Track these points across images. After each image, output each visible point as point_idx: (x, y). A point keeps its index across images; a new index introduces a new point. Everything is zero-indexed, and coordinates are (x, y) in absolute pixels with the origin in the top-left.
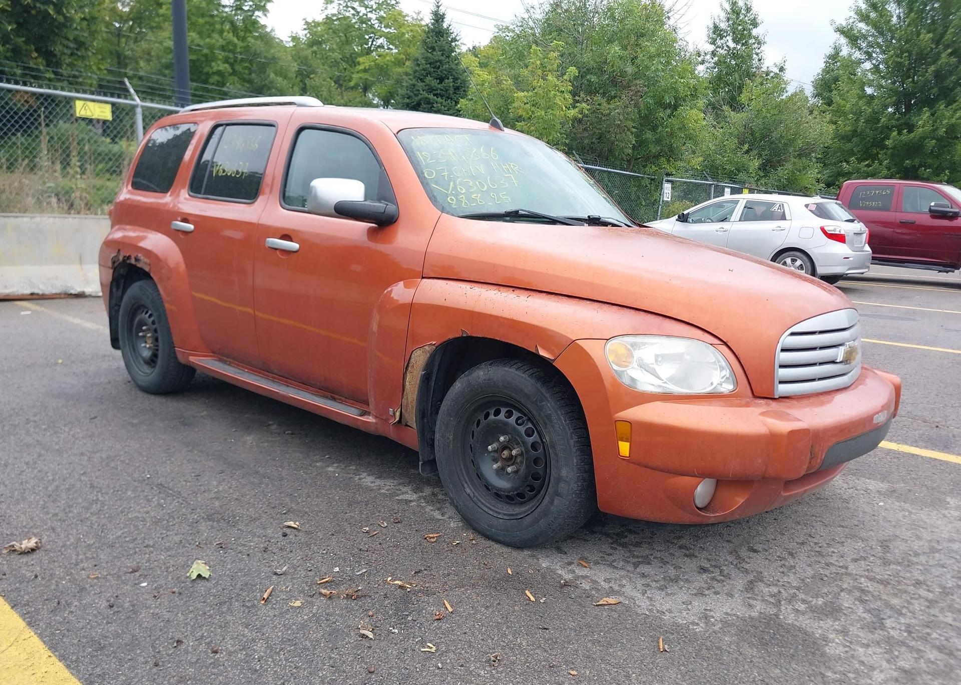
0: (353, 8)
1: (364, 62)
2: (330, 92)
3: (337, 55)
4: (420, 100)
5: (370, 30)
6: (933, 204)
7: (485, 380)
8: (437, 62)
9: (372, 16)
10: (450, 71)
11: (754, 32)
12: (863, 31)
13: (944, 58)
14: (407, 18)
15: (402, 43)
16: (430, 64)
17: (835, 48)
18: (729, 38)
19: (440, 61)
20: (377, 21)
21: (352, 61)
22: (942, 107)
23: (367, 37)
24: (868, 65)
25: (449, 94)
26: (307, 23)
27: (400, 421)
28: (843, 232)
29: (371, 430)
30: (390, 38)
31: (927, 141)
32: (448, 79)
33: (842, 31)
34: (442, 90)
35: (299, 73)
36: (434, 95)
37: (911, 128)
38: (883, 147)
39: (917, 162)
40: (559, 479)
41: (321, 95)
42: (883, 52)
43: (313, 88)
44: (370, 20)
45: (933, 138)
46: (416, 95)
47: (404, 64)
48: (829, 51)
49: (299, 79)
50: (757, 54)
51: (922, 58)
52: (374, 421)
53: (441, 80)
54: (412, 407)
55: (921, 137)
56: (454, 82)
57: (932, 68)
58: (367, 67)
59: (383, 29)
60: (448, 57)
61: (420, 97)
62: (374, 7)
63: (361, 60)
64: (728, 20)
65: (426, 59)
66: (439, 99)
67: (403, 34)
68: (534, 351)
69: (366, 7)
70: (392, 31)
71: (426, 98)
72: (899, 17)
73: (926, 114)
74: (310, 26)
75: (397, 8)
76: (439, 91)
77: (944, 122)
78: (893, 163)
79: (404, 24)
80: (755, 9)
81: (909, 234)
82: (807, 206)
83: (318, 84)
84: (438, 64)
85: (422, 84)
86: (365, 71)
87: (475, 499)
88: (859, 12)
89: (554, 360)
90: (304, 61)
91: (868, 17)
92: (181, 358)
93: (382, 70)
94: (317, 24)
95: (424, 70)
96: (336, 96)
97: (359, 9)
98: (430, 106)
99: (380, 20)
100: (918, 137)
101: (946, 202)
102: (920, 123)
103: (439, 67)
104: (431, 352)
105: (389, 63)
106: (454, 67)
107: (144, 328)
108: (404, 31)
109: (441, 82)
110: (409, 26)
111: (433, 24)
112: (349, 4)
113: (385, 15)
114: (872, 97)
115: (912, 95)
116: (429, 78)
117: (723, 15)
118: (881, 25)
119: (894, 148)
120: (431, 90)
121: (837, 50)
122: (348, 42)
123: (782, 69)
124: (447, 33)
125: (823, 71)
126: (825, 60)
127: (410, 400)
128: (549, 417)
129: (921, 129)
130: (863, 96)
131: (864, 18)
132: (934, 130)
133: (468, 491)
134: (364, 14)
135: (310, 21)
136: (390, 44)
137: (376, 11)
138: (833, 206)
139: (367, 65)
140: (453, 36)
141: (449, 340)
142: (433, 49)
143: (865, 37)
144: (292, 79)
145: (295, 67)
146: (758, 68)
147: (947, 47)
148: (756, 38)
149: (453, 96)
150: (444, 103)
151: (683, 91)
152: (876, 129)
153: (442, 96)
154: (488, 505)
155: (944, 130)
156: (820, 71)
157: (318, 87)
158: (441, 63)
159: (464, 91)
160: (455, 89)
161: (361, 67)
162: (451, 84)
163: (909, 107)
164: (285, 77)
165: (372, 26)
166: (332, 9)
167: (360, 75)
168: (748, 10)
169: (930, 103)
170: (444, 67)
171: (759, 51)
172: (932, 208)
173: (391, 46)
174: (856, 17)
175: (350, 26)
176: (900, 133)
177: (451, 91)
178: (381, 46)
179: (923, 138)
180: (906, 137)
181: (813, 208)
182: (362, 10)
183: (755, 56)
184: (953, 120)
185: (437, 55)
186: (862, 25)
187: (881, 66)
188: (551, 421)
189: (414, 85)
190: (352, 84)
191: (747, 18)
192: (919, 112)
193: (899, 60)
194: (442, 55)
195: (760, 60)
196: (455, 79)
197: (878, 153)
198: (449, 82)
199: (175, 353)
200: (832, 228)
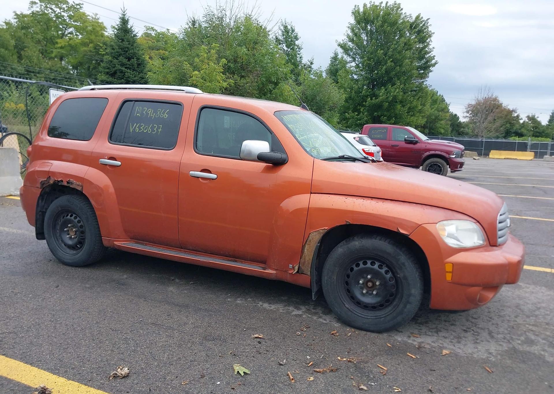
0: (51, 9)
1: (61, 42)
2: (38, 59)
3: (40, 37)
4: (116, 70)
5: (64, 23)
6: (406, 137)
7: (360, 246)
8: (125, 48)
9: (65, 14)
10: (134, 54)
11: (297, 42)
12: (351, 46)
13: (389, 63)
14: (88, 17)
15: (87, 32)
16: (121, 49)
17: (335, 54)
18: (284, 45)
19: (128, 48)
20: (68, 18)
21: (52, 41)
22: (390, 86)
23: (61, 27)
24: (353, 64)
25: (134, 68)
26: (16, 14)
27: (298, 272)
28: (372, 152)
29: (273, 277)
30: (77, 29)
31: (384, 103)
32: (134, 59)
33: (341, 46)
34: (129, 65)
35: (16, 47)
36: (126, 68)
37: (376, 96)
38: (363, 106)
39: (380, 113)
40: (410, 295)
41: (33, 62)
42: (361, 58)
43: (27, 57)
44: (63, 16)
45: (387, 102)
46: (114, 67)
47: (88, 45)
48: (333, 55)
49: (16, 51)
50: (299, 54)
51: (379, 63)
52: (275, 272)
53: (129, 59)
54: (308, 263)
55: (381, 101)
56: (137, 61)
57: (384, 68)
58: (63, 46)
59: (73, 23)
60: (132, 45)
61: (116, 68)
62: (66, 9)
63: (59, 41)
64: (283, 35)
65: (119, 46)
66: (129, 71)
67: (87, 27)
68: (396, 231)
69: (60, 9)
70: (78, 24)
71: (120, 69)
72: (367, 41)
73: (383, 90)
74: (20, 17)
75: (81, 11)
76: (128, 66)
77: (391, 94)
78: (369, 114)
79: (87, 21)
80: (296, 31)
81: (392, 151)
82: (354, 138)
83: (30, 55)
84: (127, 49)
85: (116, 61)
86: (62, 48)
87: (351, 310)
88: (348, 36)
89: (409, 235)
90: (18, 39)
91: (353, 39)
92: (106, 243)
93: (73, 48)
94: (24, 16)
95: (117, 52)
96: (43, 63)
97: (55, 9)
98: (123, 74)
99: (70, 17)
100: (380, 101)
101: (412, 136)
102: (381, 94)
103: (127, 52)
104: (324, 233)
105: (79, 44)
106: (136, 52)
107: (69, 225)
108: (87, 25)
109: (129, 60)
110: (90, 22)
111: (121, 25)
112: (48, 6)
113: (73, 14)
114: (357, 80)
115: (375, 80)
116: (121, 57)
117: (280, 32)
118: (359, 44)
119: (369, 106)
120: (122, 65)
121: (336, 54)
122: (48, 29)
123: (312, 63)
124: (131, 31)
125: (330, 65)
126: (330, 60)
127: (307, 259)
128: (403, 264)
129: (381, 97)
130: (352, 79)
131: (352, 40)
132: (387, 98)
133: (347, 306)
134: (59, 13)
135: (19, 13)
136: (77, 32)
137: (66, 11)
138: (365, 138)
139: (63, 44)
140: (134, 33)
141: (337, 226)
142: (123, 40)
143: (351, 50)
144: (12, 50)
145: (13, 42)
146: (300, 62)
147: (390, 58)
148: (298, 46)
149: (136, 69)
150: (132, 73)
151: (280, 75)
152: (360, 96)
153: (130, 69)
154: (360, 313)
155: (392, 98)
156: (328, 65)
157: (30, 57)
158: (128, 49)
159: (144, 66)
160: (138, 65)
161: (59, 45)
162: (136, 62)
163: (374, 86)
164: (6, 49)
165: (65, 20)
166: (36, 8)
167: (59, 50)
168: (293, 31)
169: (384, 84)
170: (130, 51)
171: (299, 53)
172: (406, 139)
173: (78, 34)
174: (348, 39)
175: (50, 20)
176: (371, 99)
177: (136, 66)
178: (71, 33)
179: (382, 102)
180: (374, 101)
181: (358, 139)
182: (58, 10)
183: (298, 55)
184: (395, 94)
185: (126, 44)
186: (350, 43)
187: (360, 65)
188: (404, 266)
189: (111, 61)
190: (53, 55)
191: (292, 35)
192: (380, 89)
193: (369, 62)
194: (129, 44)
195: (301, 58)
196: (138, 59)
197: (360, 109)
198: (134, 61)
199: (101, 240)
200: (368, 150)
